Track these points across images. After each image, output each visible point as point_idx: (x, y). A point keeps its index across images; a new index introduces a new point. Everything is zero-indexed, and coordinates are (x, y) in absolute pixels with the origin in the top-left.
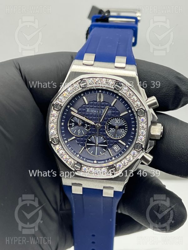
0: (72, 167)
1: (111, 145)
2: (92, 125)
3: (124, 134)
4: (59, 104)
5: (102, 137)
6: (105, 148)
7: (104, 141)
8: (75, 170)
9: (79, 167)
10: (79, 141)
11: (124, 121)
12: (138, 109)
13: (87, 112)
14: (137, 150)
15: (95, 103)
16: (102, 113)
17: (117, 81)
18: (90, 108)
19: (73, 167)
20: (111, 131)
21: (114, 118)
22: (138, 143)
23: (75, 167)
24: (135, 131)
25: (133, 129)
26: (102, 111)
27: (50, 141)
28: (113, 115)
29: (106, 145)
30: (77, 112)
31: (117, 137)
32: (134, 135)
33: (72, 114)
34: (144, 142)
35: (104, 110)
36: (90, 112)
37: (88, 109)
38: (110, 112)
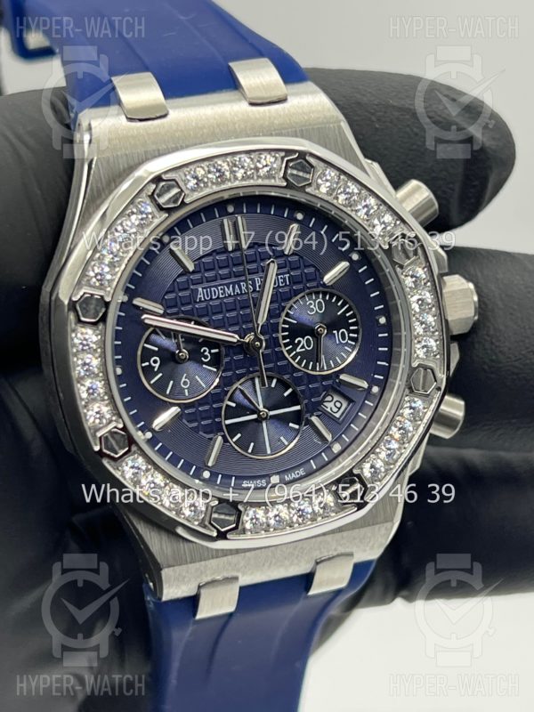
0: (205, 527)
1: (314, 400)
2: (228, 345)
3: (352, 347)
4: (92, 295)
5: (275, 381)
6: (296, 417)
7: (286, 394)
8: (218, 531)
9: (232, 518)
10: (195, 421)
12: (388, 239)
13: (200, 301)
14: (423, 392)
15: (223, 257)
16: (254, 291)
17: (289, 152)
18: (206, 285)
19: (207, 523)
20: (303, 347)
22: (419, 366)
23: (216, 520)
24: (390, 327)
25: (382, 320)
26: (254, 285)
27: (97, 448)
28: (297, 287)
29: (297, 404)
30: (161, 312)
32: (391, 342)
33: (147, 321)
34: (438, 357)
35: (261, 278)
36: (211, 299)
37: (200, 289)
38: (285, 279)
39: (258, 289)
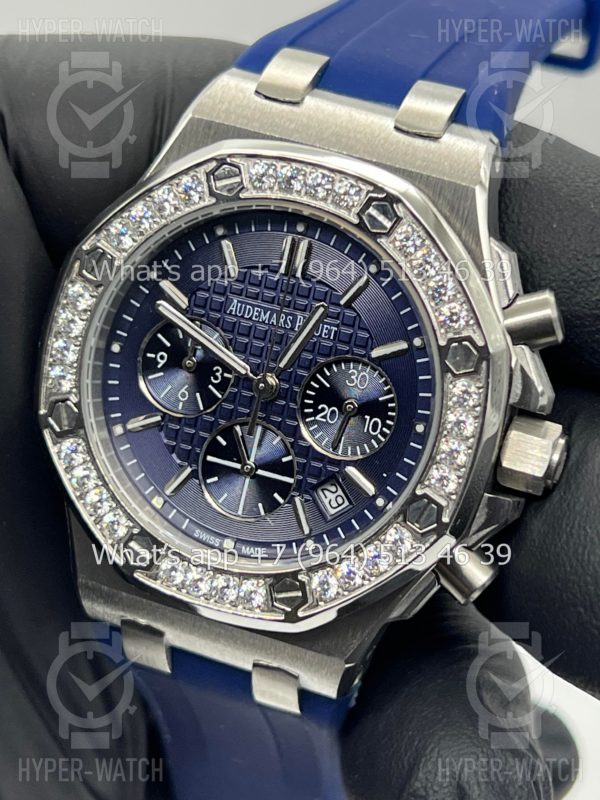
1: (310, 480)
2: (239, 375)
3: (378, 441)
5: (278, 439)
6: (284, 489)
7: (284, 460)
10: (175, 439)
11: (386, 383)
12: (450, 335)
13: (230, 314)
14: (416, 527)
15: (271, 277)
16: (292, 329)
17: (378, 189)
20: (325, 417)
21: (347, 361)
22: (425, 496)
24: (424, 440)
25: (420, 428)
26: (293, 322)
27: (42, 411)
28: (341, 347)
29: (292, 476)
30: (184, 307)
31: (345, 452)
33: (160, 308)
34: (454, 497)
35: (304, 318)
36: (242, 317)
37: (235, 301)
38: (330, 331)
39: (296, 329)
